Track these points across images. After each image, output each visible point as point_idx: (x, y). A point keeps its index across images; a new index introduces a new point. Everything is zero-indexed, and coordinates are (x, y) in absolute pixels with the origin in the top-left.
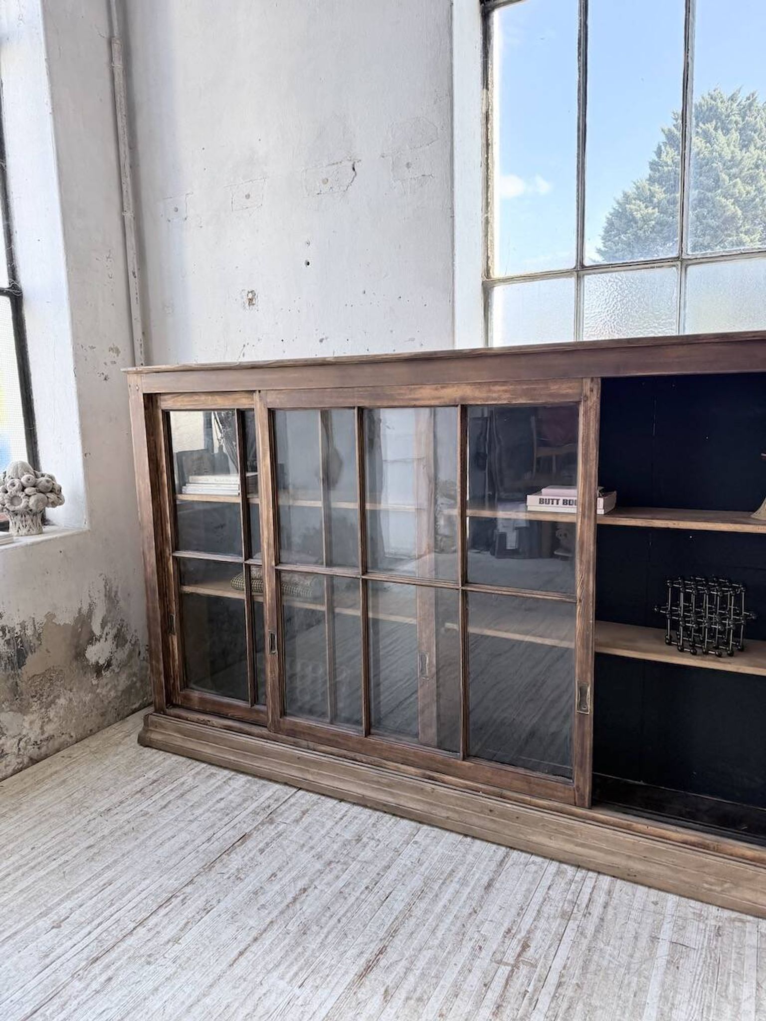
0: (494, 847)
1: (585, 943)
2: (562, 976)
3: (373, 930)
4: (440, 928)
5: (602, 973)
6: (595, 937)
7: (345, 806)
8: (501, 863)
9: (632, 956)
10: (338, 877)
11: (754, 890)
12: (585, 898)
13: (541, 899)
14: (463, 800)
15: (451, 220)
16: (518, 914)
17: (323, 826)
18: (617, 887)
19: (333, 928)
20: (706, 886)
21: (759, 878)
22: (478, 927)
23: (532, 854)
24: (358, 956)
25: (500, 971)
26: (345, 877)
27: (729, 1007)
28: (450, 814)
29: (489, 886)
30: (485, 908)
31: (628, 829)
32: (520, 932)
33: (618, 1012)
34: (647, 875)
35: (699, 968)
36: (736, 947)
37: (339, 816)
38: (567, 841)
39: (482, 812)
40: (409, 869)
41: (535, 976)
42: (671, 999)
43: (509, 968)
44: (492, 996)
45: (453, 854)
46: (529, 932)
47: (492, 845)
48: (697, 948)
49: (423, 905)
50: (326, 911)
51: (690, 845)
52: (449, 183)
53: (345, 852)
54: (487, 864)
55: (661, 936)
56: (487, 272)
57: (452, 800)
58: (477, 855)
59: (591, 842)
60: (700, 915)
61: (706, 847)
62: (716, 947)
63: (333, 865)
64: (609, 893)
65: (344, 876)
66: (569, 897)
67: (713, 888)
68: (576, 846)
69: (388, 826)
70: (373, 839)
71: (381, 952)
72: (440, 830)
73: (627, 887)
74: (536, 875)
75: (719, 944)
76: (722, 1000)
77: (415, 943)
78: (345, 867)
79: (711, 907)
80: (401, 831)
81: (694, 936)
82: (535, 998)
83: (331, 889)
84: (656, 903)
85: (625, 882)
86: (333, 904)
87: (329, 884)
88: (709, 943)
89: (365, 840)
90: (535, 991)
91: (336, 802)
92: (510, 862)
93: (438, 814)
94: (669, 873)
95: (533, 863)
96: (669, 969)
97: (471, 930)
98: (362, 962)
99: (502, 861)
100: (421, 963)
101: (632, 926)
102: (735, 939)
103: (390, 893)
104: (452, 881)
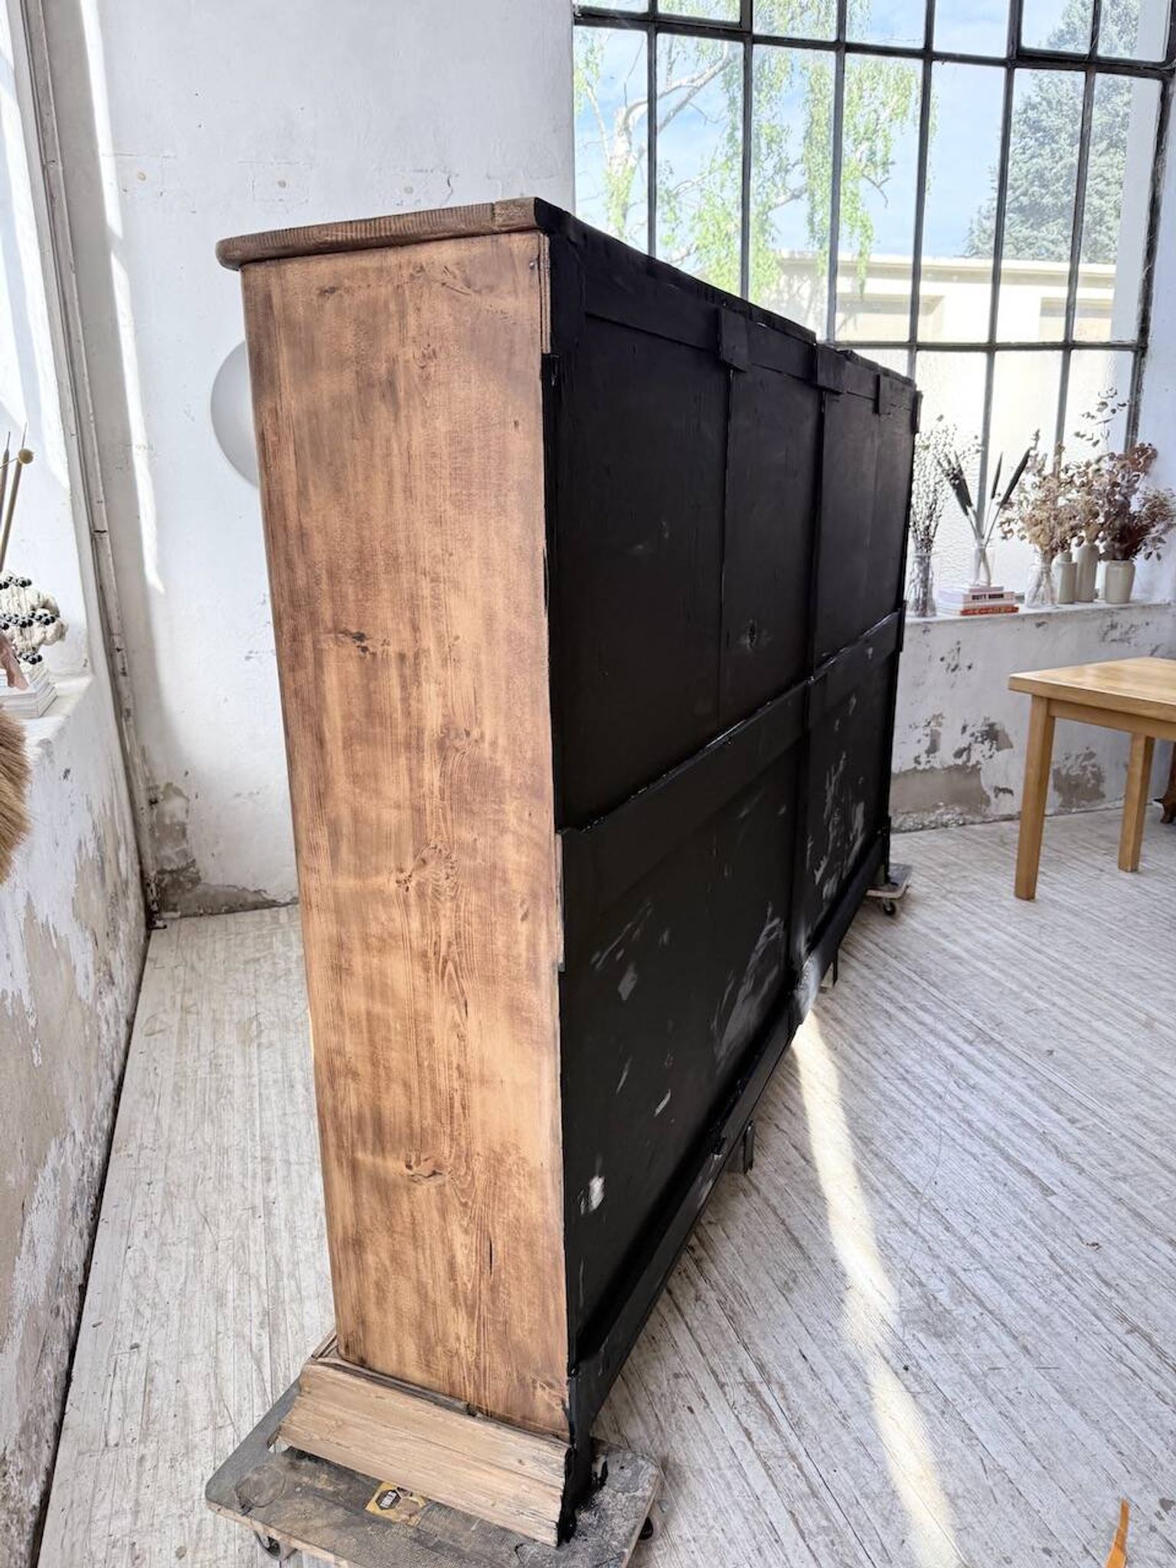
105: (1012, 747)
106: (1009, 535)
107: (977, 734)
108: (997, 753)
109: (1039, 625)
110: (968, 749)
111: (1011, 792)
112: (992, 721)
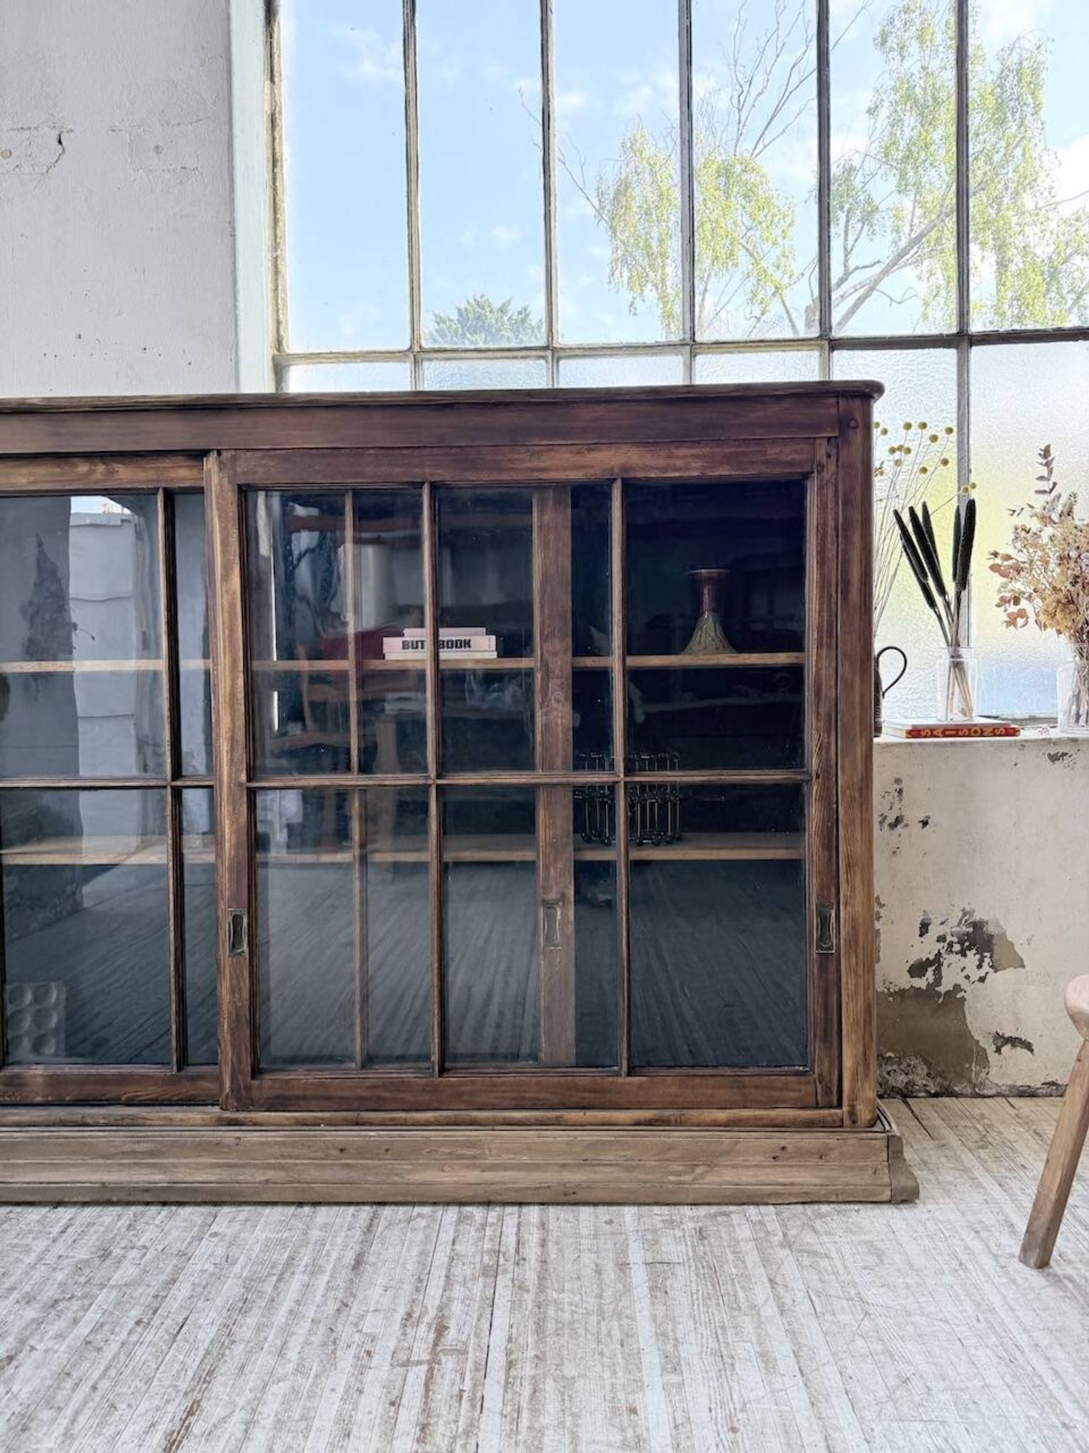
0: (352, 1209)
1: (529, 1299)
2: (509, 1353)
3: (167, 1383)
4: (291, 1345)
5: (567, 1331)
6: (541, 1288)
7: (65, 1214)
8: (369, 1228)
9: (601, 1297)
10: (76, 1322)
11: (734, 1167)
12: (510, 1240)
13: (446, 1259)
14: (293, 1144)
15: (230, 239)
16: (417, 1290)
17: (27, 1250)
18: (551, 1216)
19: (85, 1403)
20: (672, 1178)
21: (738, 1147)
22: (356, 1325)
23: (414, 1204)
24: (146, 1433)
25: (410, 1375)
26: (92, 1316)
27: (747, 1319)
28: (270, 1174)
29: (358, 1263)
30: (360, 1296)
31: (557, 1123)
32: (427, 1312)
33: (607, 1374)
34: (590, 1186)
35: (694, 1285)
36: (729, 1246)
37: (57, 1229)
38: (468, 1167)
39: (327, 1157)
40: (211, 1275)
41: (470, 1365)
42: (671, 1334)
43: (425, 1367)
44: (409, 1416)
45: (285, 1235)
46: (440, 1309)
47: (347, 1208)
48: (681, 1261)
49: (251, 1321)
50: (64, 1380)
51: (645, 1125)
52: (227, 184)
53: (83, 1280)
54: (347, 1236)
55: (631, 1260)
56: (279, 342)
57: (276, 1149)
58: (325, 1227)
59: (504, 1158)
60: (672, 1221)
61: (666, 1122)
62: (705, 1253)
63: (61, 1306)
64: (543, 1226)
65: (89, 1315)
66: (487, 1246)
67: (682, 1178)
68: (483, 1171)
69: (157, 1222)
70: (133, 1248)
71: (191, 1413)
72: (254, 1208)
73: (566, 1212)
74: (428, 1231)
75: (707, 1248)
76: (736, 1313)
77: (252, 1380)
78: (87, 1302)
79: (681, 1208)
80: (185, 1224)
81: (672, 1248)
82: (479, 1395)
83: (65, 1345)
84: (610, 1222)
85: (560, 1207)
86: (73, 1365)
87: (60, 1337)
88: (694, 1251)
89: (117, 1252)
90: (475, 1386)
91: (44, 1210)
92: (383, 1223)
93: (250, 1179)
94: (623, 1175)
95: (419, 1215)
96: (655, 1297)
97: (346, 1333)
98: (156, 1442)
99: (370, 1225)
100: (271, 1405)
101: (587, 1258)
102: (725, 1237)
103: (186, 1319)
104: (293, 1273)
105: (1023, 967)
106: (1020, 621)
107: (949, 938)
108: (992, 976)
109: (1054, 758)
110: (936, 962)
111: (1028, 1046)
112: (977, 917)
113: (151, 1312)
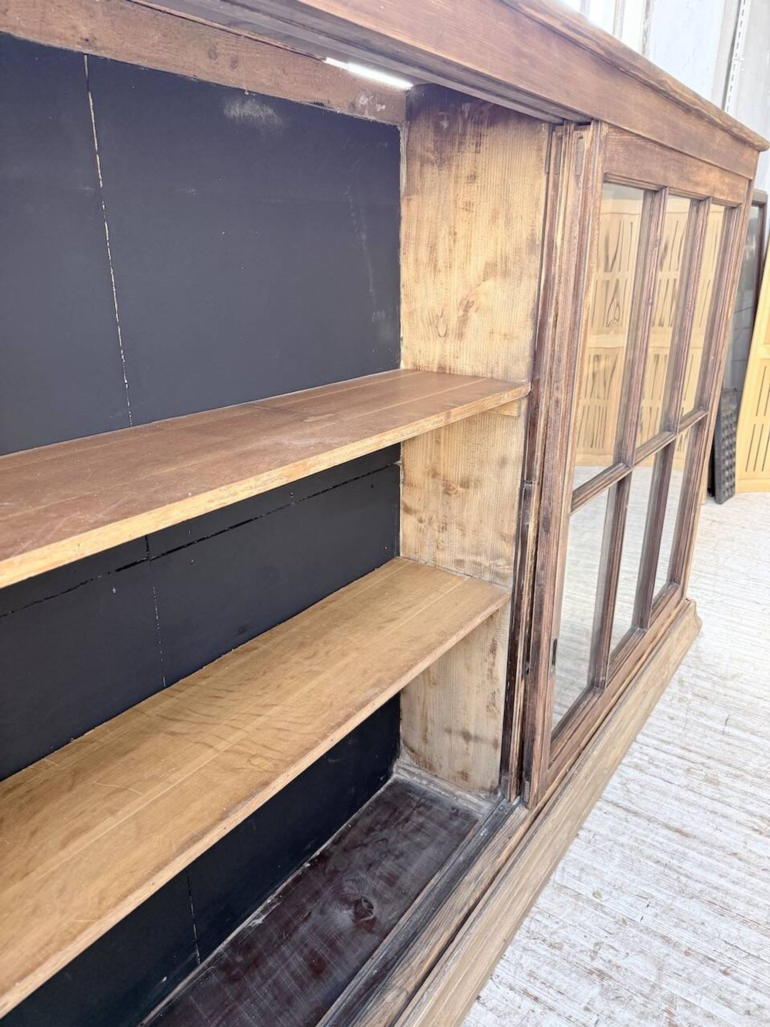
8: (631, 812)
49: (741, 906)
54: (635, 826)
92: (627, 804)
103: (728, 943)
113: (711, 962)
